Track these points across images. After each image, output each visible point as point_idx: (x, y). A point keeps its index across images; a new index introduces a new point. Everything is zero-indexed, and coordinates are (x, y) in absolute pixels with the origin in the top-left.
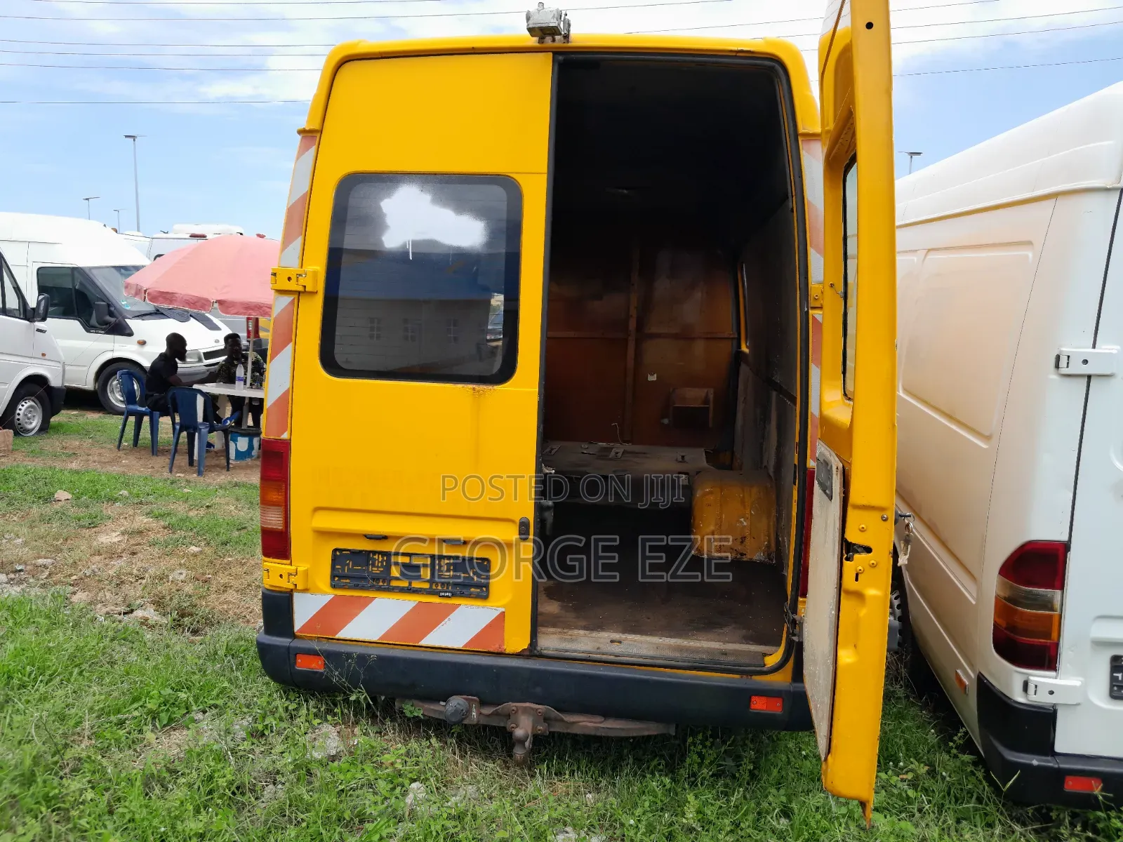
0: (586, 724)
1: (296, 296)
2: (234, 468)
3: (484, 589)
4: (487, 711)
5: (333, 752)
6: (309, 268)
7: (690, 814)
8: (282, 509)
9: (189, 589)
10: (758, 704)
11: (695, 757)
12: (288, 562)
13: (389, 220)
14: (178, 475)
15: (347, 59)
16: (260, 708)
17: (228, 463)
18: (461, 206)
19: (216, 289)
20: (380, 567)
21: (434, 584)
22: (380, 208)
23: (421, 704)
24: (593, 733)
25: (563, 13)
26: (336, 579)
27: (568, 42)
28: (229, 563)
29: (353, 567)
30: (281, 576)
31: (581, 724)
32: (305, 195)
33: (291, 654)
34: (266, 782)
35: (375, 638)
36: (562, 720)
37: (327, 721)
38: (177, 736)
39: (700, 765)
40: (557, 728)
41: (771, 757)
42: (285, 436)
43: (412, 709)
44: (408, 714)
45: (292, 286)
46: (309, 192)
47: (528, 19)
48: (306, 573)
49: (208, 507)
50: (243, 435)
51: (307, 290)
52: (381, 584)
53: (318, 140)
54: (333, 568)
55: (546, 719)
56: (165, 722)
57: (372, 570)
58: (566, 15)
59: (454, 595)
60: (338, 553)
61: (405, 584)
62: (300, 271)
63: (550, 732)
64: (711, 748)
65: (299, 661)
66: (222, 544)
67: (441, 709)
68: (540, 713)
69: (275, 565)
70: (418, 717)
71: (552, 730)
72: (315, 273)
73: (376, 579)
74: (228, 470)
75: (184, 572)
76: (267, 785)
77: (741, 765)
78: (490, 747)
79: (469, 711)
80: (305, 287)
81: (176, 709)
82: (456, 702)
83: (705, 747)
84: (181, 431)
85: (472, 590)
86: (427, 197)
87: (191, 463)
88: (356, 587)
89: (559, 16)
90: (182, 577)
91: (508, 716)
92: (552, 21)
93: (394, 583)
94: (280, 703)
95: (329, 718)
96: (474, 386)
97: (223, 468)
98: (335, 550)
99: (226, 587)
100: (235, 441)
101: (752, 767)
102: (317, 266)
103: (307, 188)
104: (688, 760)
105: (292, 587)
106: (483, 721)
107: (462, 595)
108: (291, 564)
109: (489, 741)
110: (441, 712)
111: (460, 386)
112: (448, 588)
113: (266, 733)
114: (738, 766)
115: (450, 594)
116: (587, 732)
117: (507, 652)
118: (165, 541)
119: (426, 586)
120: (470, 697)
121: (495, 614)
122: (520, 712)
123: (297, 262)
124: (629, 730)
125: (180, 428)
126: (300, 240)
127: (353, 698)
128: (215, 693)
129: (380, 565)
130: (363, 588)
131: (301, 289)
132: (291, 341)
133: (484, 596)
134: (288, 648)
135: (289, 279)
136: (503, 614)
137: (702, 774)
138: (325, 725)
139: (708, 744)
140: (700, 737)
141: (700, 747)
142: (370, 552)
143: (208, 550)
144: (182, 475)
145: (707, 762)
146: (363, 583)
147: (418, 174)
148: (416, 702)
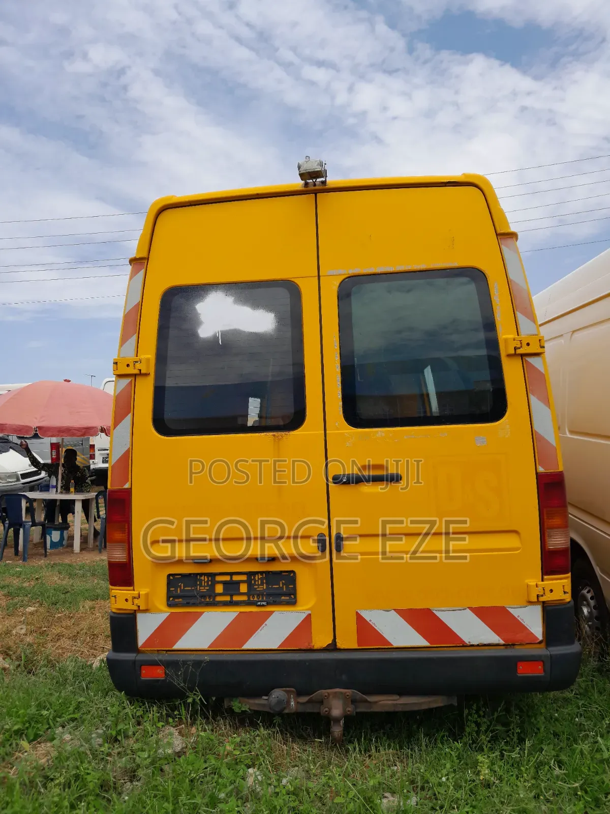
0: (385, 702)
1: (133, 379)
2: (51, 554)
3: (293, 596)
4: (304, 699)
5: (178, 749)
6: (142, 356)
7: (485, 771)
8: (126, 545)
9: (29, 639)
10: (524, 671)
11: (473, 725)
12: (132, 588)
13: (203, 318)
14: (7, 562)
15: (165, 208)
16: (113, 715)
17: (46, 551)
18: (256, 304)
19: (36, 418)
20: (207, 586)
21: (251, 597)
22: (195, 309)
23: (246, 700)
24: (392, 709)
25: (324, 163)
26: (171, 599)
27: (325, 185)
28: (59, 618)
29: (184, 587)
30: (126, 600)
31: (380, 703)
32: (138, 304)
33: (136, 666)
34: (124, 780)
35: (205, 646)
36: (366, 701)
37: (168, 723)
38: (43, 748)
39: (478, 732)
40: (362, 709)
41: (533, 720)
42: (127, 486)
43: (240, 705)
44: (237, 710)
45: (131, 370)
46: (141, 302)
47: (299, 167)
48: (147, 595)
49: (37, 579)
50: (56, 529)
51: (142, 372)
52: (208, 600)
53: (146, 263)
54: (168, 591)
55: (354, 701)
56: (32, 738)
57: (200, 589)
58: (326, 164)
59: (269, 604)
60: (171, 578)
61: (228, 598)
62: (137, 359)
63: (356, 713)
64: (484, 717)
65: (144, 672)
66: (53, 604)
67: (265, 702)
68: (348, 696)
69: (121, 593)
70: (246, 711)
71: (358, 710)
72: (148, 360)
73: (203, 596)
74: (46, 557)
75: (24, 626)
76: (125, 783)
77: (510, 730)
78: (304, 734)
79: (288, 702)
80: (140, 370)
81: (39, 725)
82: (278, 694)
83: (479, 716)
84: (9, 528)
85: (283, 598)
86: (230, 300)
87: (17, 552)
88: (188, 605)
89: (321, 164)
90: (23, 631)
91: (321, 702)
92: (317, 167)
93: (218, 599)
94: (129, 710)
95: (171, 720)
96: (274, 433)
97: (41, 555)
98: (169, 575)
99: (59, 637)
100: (50, 534)
101: (519, 731)
102: (149, 354)
103: (139, 299)
104: (468, 730)
105: (135, 608)
106: (301, 709)
107: (275, 603)
108: (134, 590)
109: (302, 729)
110: (264, 705)
111: (263, 434)
112: (263, 598)
113: (119, 738)
114: (507, 731)
115: (265, 603)
116: (387, 709)
117: (316, 647)
118: (7, 606)
119: (245, 598)
120: (288, 689)
121: (304, 616)
122: (331, 696)
123: (134, 353)
124: (421, 704)
125: (8, 526)
126: (135, 337)
127: (190, 700)
128: (71, 709)
129: (206, 585)
130: (194, 605)
131: (136, 372)
132: (130, 412)
133: (293, 602)
134: (134, 662)
135: (128, 365)
136: (310, 615)
137: (481, 740)
138: (167, 727)
139: (481, 713)
140: (475, 707)
141: (476, 716)
142: (198, 574)
143: (41, 610)
144: (11, 562)
145: (483, 729)
146: (192, 601)
147: (223, 284)
148: (241, 699)
